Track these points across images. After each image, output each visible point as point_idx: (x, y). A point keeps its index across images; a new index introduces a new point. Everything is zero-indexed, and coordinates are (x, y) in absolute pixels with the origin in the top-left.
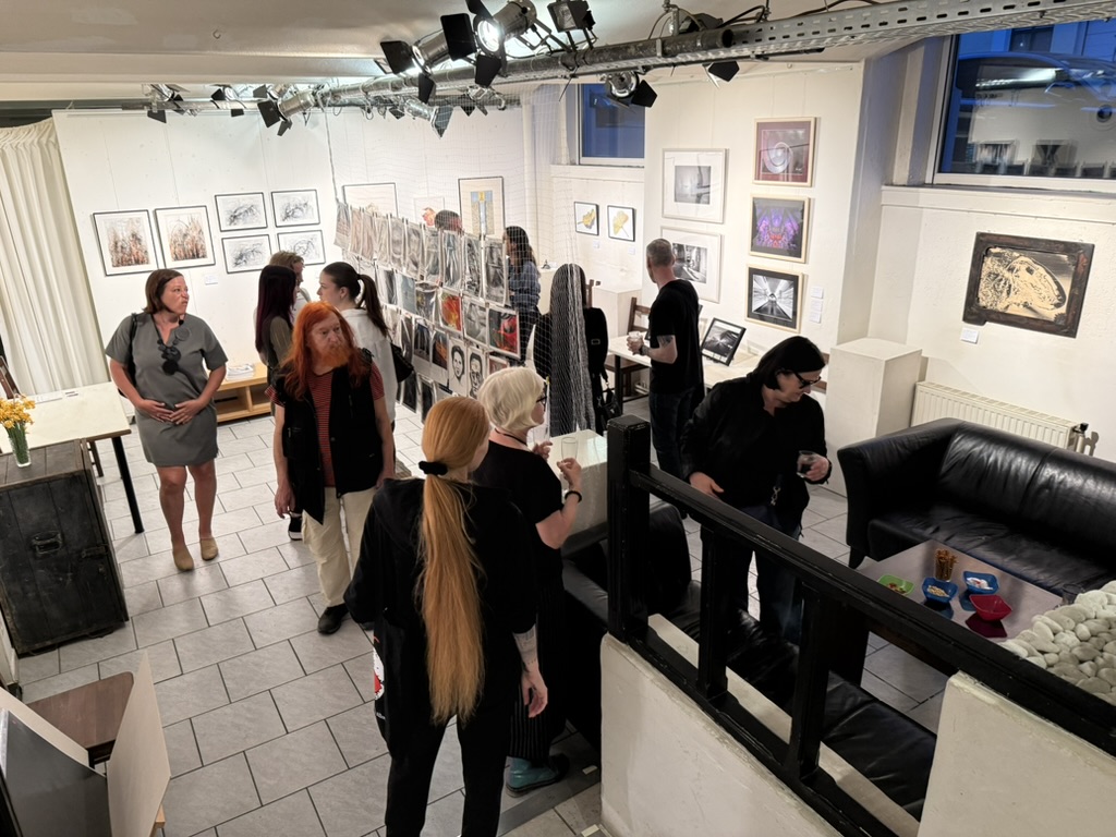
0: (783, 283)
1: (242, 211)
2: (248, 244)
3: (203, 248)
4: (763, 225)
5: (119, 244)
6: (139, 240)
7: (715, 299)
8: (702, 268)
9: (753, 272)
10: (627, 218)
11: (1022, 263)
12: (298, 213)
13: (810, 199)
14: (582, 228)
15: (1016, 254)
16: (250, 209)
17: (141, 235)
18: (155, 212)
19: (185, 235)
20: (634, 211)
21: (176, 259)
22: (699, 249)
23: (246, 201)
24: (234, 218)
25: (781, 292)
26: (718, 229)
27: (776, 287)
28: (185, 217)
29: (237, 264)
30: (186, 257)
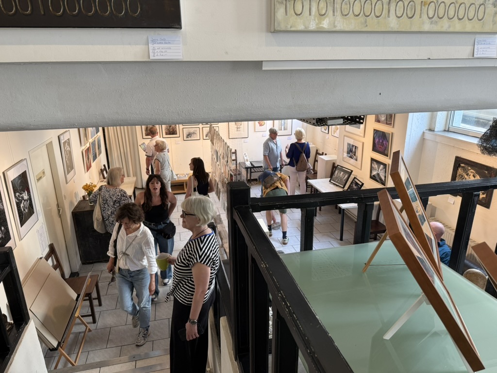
0: (382, 166)
3: (176, 131)
8: (356, 154)
9: (372, 160)
11: (471, 172)
13: (392, 133)
14: (323, 130)
15: (470, 168)
19: (170, 126)
21: (167, 134)
22: (356, 147)
25: (381, 170)
26: (363, 140)
27: (379, 168)
29: (187, 137)
30: (170, 134)
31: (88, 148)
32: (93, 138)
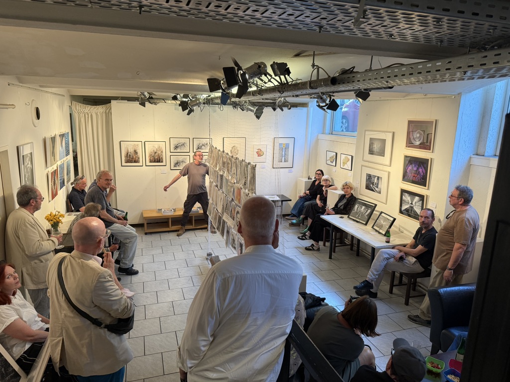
0: (417, 198)
1: (180, 145)
2: (180, 158)
3: (162, 159)
4: (409, 169)
5: (129, 154)
6: (137, 153)
7: (385, 202)
8: (379, 186)
9: (403, 191)
10: (349, 160)
12: (203, 147)
13: (431, 159)
14: (329, 162)
16: (183, 144)
17: (138, 151)
18: (145, 143)
19: (156, 153)
20: (352, 157)
21: (151, 162)
22: (378, 177)
23: (182, 141)
24: (176, 147)
25: (416, 203)
26: (388, 169)
27: (414, 200)
28: (156, 145)
29: (175, 166)
30: (155, 162)
31: (56, 170)
32: (62, 160)
